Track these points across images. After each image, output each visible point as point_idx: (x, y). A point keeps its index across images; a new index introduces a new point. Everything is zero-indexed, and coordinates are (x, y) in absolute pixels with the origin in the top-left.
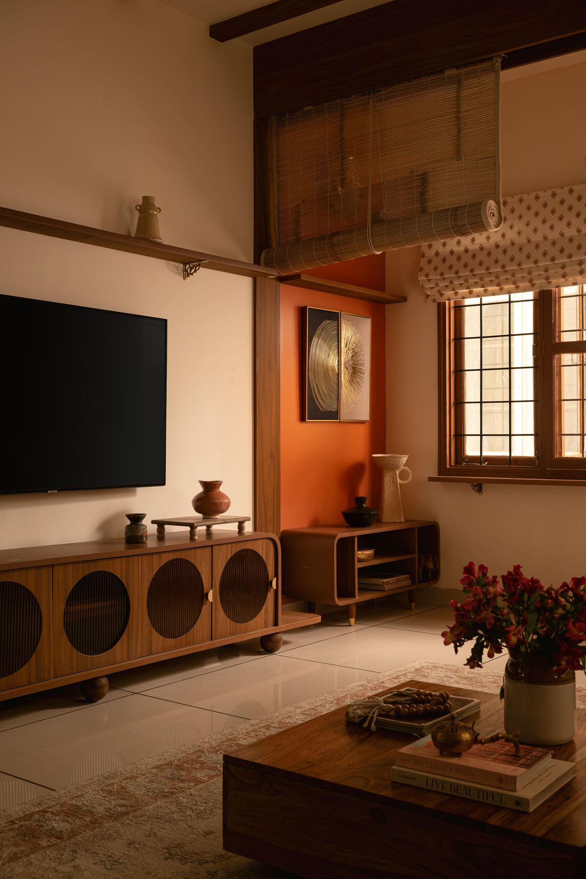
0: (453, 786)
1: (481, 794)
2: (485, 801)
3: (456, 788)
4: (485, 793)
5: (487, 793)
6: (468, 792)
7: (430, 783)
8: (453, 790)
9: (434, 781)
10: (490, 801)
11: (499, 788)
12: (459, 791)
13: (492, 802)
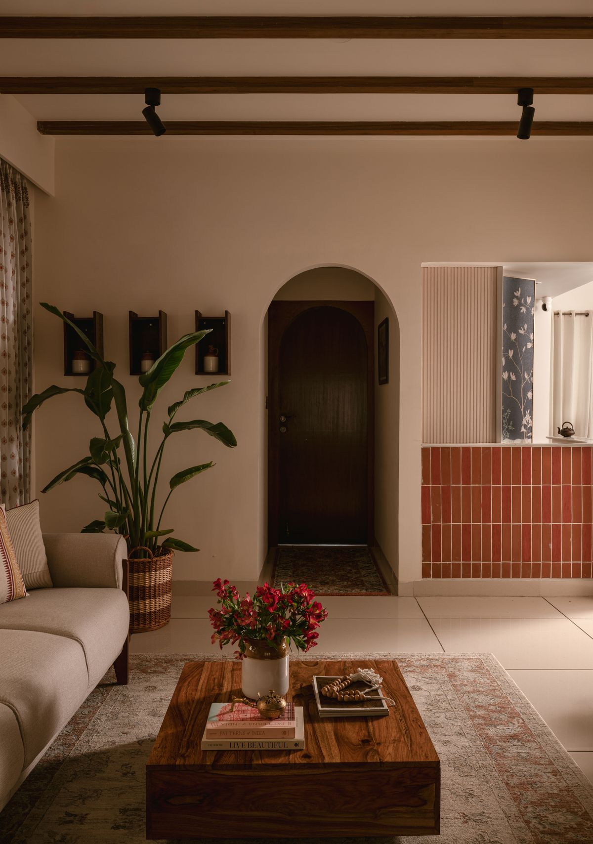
0: (250, 744)
1: (271, 745)
2: (274, 749)
3: (252, 745)
4: (274, 744)
5: (275, 743)
6: (261, 745)
7: (233, 745)
8: (250, 746)
9: (236, 744)
10: (277, 748)
11: (283, 738)
12: (254, 746)
13: (279, 749)
